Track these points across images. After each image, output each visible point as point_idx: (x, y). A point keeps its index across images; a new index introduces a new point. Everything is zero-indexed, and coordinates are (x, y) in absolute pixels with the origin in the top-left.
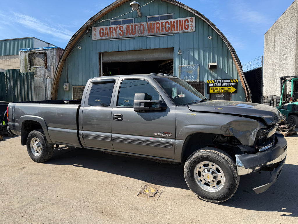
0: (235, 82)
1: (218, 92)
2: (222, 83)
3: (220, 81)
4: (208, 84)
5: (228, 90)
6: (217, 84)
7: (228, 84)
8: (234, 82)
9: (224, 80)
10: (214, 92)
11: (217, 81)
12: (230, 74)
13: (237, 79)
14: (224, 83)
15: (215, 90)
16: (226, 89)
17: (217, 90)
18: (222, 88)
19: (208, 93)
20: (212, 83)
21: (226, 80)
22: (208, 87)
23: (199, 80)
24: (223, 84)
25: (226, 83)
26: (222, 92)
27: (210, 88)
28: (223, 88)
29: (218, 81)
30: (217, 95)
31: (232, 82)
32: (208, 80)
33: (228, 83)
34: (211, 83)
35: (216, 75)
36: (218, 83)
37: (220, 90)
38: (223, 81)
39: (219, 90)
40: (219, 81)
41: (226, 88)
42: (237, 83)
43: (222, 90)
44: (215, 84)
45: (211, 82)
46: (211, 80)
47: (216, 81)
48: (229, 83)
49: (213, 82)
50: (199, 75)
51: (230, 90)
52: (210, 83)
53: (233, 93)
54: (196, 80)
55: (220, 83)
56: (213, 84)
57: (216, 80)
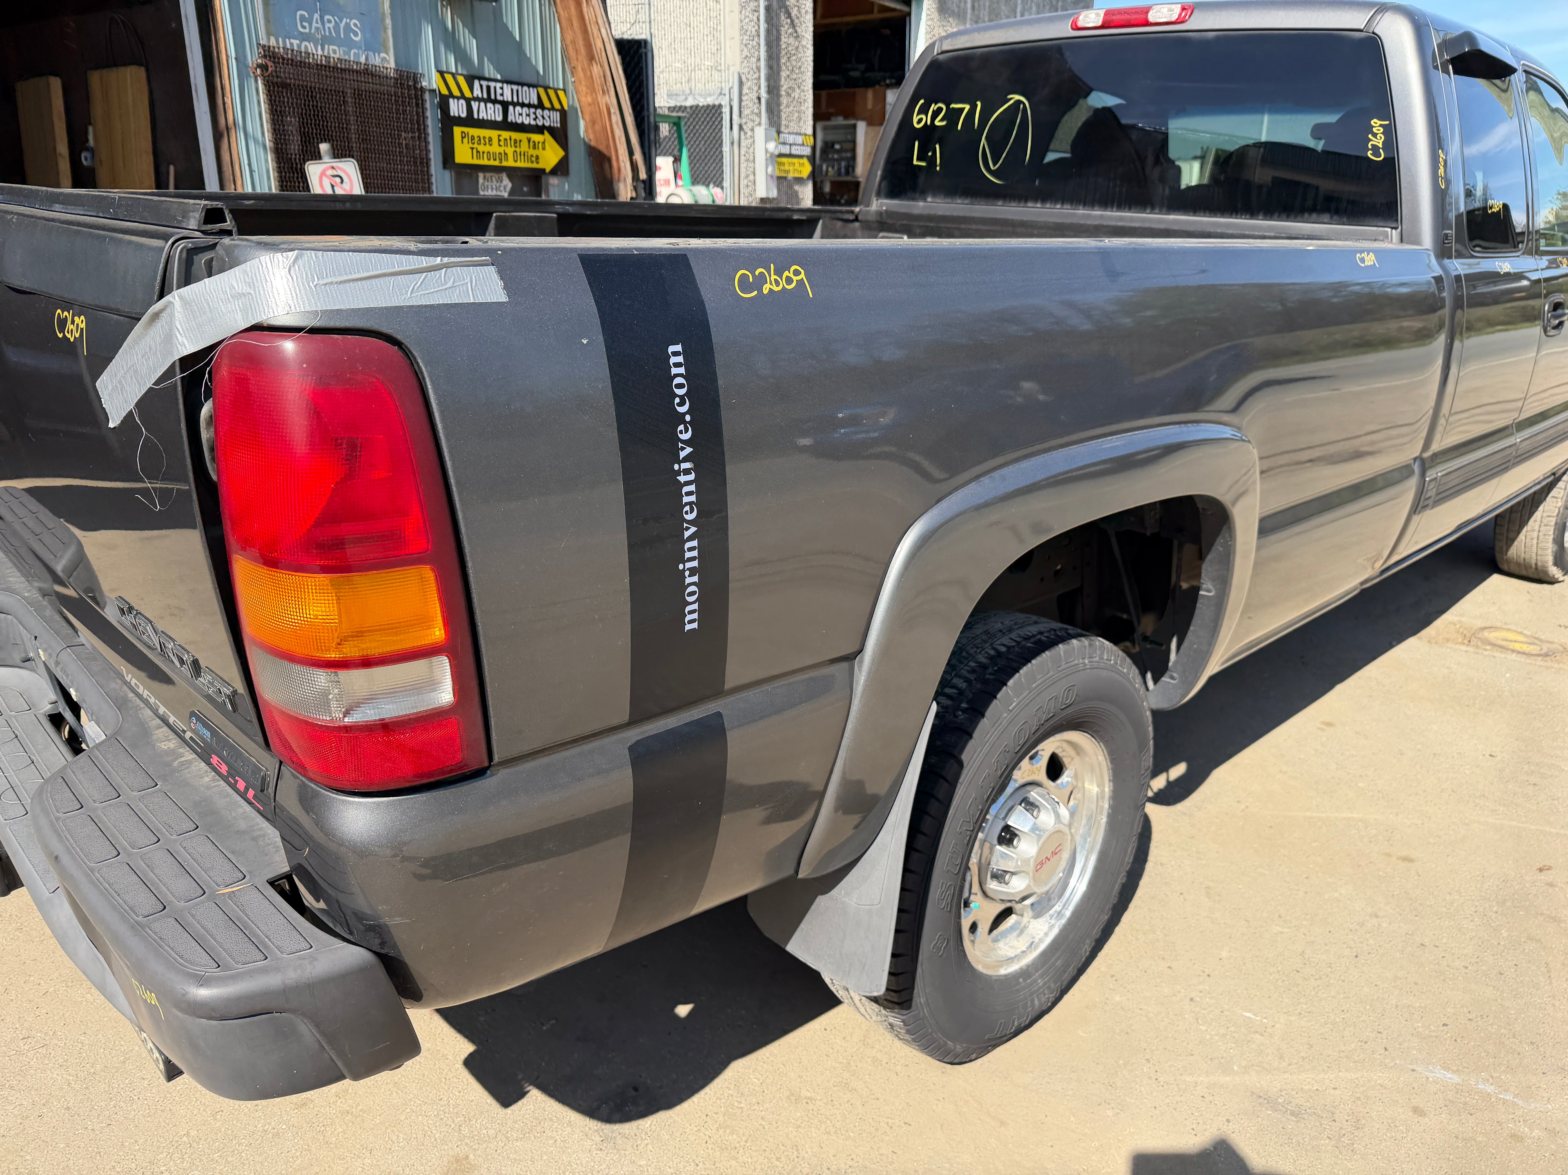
0: (557, 106)
1: (492, 163)
2: (505, 105)
3: (499, 91)
4: (444, 104)
5: (532, 152)
6: (482, 104)
7: (533, 116)
8: (553, 108)
9: (515, 87)
10: (476, 162)
11: (481, 86)
12: (534, 51)
13: (564, 90)
14: (515, 105)
15: (481, 148)
16: (524, 147)
17: (487, 148)
18: (505, 134)
19: (450, 169)
20: (463, 96)
21: (522, 85)
22: (448, 123)
23: (392, 65)
24: (511, 108)
25: (523, 105)
26: (510, 163)
27: (457, 131)
28: (515, 135)
29: (488, 88)
30: (481, 181)
31: (547, 104)
32: (442, 73)
33: (529, 106)
34: (458, 98)
35: (472, 46)
36: (489, 100)
37: (501, 150)
38: (507, 93)
39: (495, 148)
40: (492, 84)
41: (523, 136)
42: (563, 113)
43: (510, 151)
44: (475, 105)
45: (456, 92)
46: (453, 75)
47: (476, 83)
48: (536, 107)
49: (468, 94)
50: (388, 21)
51: (539, 152)
52: (451, 95)
53: (554, 172)
54: (376, 60)
55: (495, 102)
56: (468, 101)
57: (481, 78)
